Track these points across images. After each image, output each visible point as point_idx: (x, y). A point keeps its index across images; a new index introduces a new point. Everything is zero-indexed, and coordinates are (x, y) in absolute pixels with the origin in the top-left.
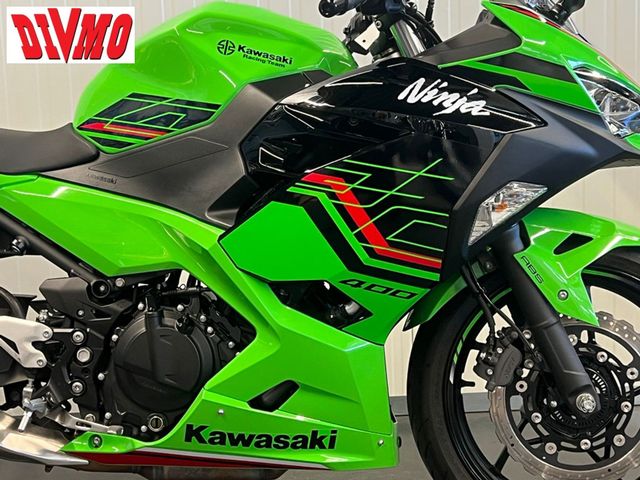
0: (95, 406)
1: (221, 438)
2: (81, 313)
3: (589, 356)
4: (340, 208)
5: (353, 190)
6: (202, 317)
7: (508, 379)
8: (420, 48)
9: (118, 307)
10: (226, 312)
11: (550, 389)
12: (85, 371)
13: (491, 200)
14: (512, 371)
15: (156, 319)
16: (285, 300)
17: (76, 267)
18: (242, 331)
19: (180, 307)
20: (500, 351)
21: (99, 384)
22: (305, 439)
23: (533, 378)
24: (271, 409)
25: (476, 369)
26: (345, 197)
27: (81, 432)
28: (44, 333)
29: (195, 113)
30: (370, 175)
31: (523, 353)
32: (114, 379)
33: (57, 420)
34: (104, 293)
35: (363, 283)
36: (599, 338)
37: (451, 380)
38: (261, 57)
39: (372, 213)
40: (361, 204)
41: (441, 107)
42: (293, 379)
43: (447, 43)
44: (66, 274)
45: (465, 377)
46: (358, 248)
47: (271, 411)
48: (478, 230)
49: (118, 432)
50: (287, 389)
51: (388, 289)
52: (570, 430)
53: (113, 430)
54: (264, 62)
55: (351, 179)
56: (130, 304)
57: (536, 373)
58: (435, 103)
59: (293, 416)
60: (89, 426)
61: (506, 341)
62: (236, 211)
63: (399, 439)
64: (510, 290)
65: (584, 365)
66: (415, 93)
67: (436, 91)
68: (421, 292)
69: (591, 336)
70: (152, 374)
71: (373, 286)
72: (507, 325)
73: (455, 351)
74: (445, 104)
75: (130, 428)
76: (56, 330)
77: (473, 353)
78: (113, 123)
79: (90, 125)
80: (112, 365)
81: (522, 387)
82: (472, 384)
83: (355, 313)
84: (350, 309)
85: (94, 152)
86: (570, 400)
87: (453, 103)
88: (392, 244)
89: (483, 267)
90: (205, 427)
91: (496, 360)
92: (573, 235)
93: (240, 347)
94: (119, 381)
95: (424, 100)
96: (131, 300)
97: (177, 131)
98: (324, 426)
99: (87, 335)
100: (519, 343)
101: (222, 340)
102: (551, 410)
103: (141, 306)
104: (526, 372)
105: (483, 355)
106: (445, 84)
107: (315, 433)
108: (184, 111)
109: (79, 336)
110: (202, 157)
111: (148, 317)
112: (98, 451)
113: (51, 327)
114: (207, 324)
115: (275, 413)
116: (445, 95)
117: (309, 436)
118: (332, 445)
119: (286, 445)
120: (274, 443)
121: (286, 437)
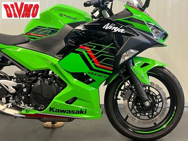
0: (28, 102)
1: (58, 111)
2: (24, 80)
3: (148, 93)
4: (88, 55)
5: (91, 50)
6: (54, 81)
7: (129, 98)
8: (109, 16)
9: (33, 78)
10: (60, 80)
11: (138, 100)
12: (25, 94)
13: (125, 53)
14: (129, 96)
15: (43, 81)
16: (74, 77)
17: (23, 68)
18: (64, 85)
19: (49, 79)
20: (127, 91)
21: (29, 97)
22: (79, 111)
23: (134, 98)
24: (71, 104)
25: (121, 95)
26: (89, 52)
27: (24, 109)
28: (15, 84)
29: (54, 31)
30: (96, 47)
31: (132, 92)
32: (32, 96)
33: (18, 106)
34: (30, 75)
35: (94, 73)
36: (151, 88)
37: (115, 98)
39: (96, 56)
40: (93, 54)
41: (113, 30)
42: (76, 97)
43: (115, 15)
44: (21, 70)
45: (118, 97)
46: (92, 64)
48: (122, 61)
49: (33, 109)
50: (75, 99)
51: (100, 75)
52: (143, 110)
53: (31, 108)
54: (71, 19)
55: (91, 47)
56: (37, 78)
57: (135, 97)
58: (112, 29)
59: (75, 106)
60: (26, 107)
61: (128, 89)
62: (63, 55)
63: (102, 112)
64: (129, 76)
65: (147, 95)
66: (107, 27)
67: (112, 26)
68: (108, 76)
69: (149, 88)
70: (41, 95)
71: (96, 74)
72: (129, 85)
73: (116, 91)
74: (114, 30)
75: (36, 108)
76: (18, 84)
77: (120, 92)
78: (33, 33)
80: (32, 93)
81: (132, 100)
82: (120, 99)
83: (91, 81)
84: (90, 80)
85: (28, 40)
86: (143, 103)
88: (101, 64)
89: (123, 71)
90: (54, 108)
91: (126, 93)
92: (145, 63)
93: (63, 89)
94: (33, 97)
95: (109, 29)
96: (37, 77)
97: (49, 35)
98: (83, 108)
100: (131, 89)
101: (59, 87)
102: (139, 106)
103: (39, 78)
104: (133, 96)
105: (122, 92)
106: (114, 25)
107: (81, 110)
108: (51, 30)
109: (24, 85)
110: (55, 42)
111: (41, 81)
112: (28, 113)
113: (17, 83)
114: (55, 83)
115: (72, 105)
116: (114, 27)
117: (80, 111)
118: (85, 113)
119: (74, 113)
120: (71, 112)
121: (74, 111)
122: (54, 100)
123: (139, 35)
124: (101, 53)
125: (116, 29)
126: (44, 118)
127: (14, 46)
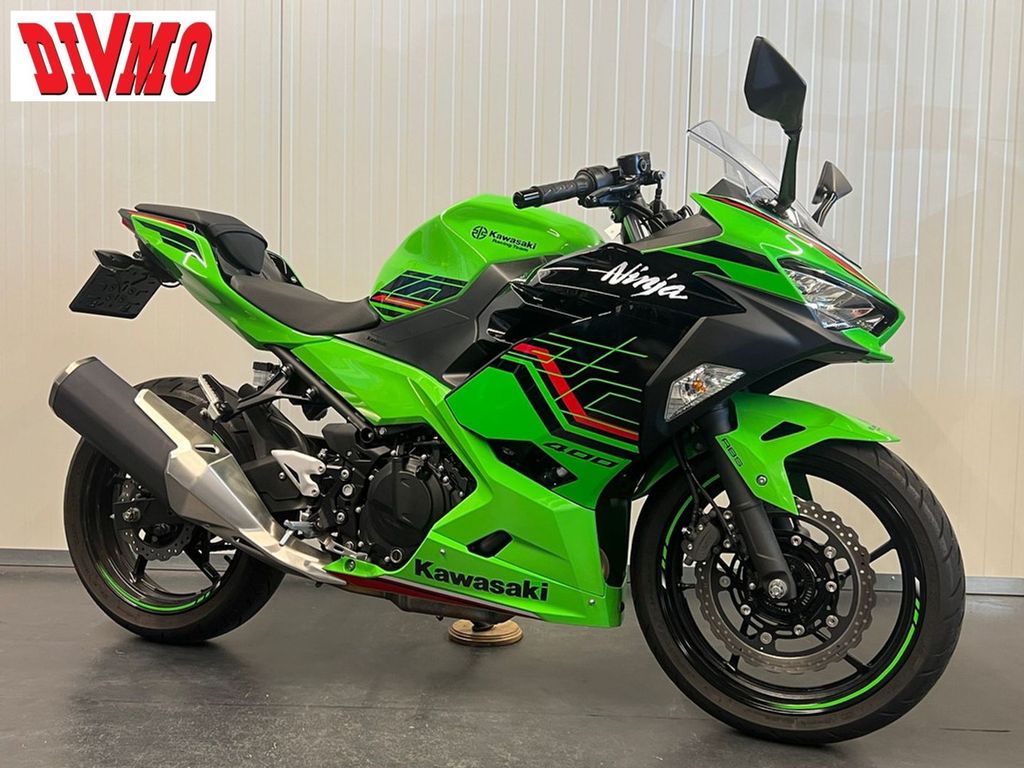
0: (353, 534)
1: (444, 576)
2: (349, 453)
4: (544, 377)
5: (556, 360)
6: (441, 467)
9: (379, 451)
10: (460, 465)
11: (749, 571)
14: (709, 548)
16: (503, 458)
17: (353, 416)
19: (424, 456)
20: (701, 528)
21: (357, 516)
22: (518, 587)
24: (488, 554)
26: (548, 367)
28: (320, 467)
29: (449, 288)
30: (570, 348)
31: (722, 533)
35: (565, 447)
38: (508, 242)
39: (571, 383)
40: (563, 374)
41: (640, 288)
42: (507, 531)
44: (345, 422)
46: (559, 414)
47: (488, 557)
50: (502, 538)
51: (589, 456)
54: (510, 246)
55: (555, 350)
56: (387, 450)
58: (635, 285)
59: (505, 564)
60: (346, 551)
61: (705, 519)
66: (615, 276)
67: (638, 274)
68: (622, 462)
71: (575, 451)
74: (644, 287)
75: (376, 558)
78: (392, 296)
79: (377, 297)
83: (565, 477)
84: (560, 473)
85: (377, 320)
86: (765, 584)
87: (652, 286)
88: (588, 412)
89: (694, 448)
90: (431, 564)
91: (695, 535)
92: (785, 423)
94: (370, 515)
95: (625, 282)
96: (388, 447)
97: (434, 303)
98: (537, 578)
99: (351, 472)
100: (718, 522)
101: (454, 488)
103: (393, 452)
105: (684, 530)
106: (646, 268)
107: (527, 583)
108: (441, 286)
112: (352, 573)
113: (326, 464)
114: (444, 473)
115: (491, 559)
116: (646, 278)
117: (522, 585)
118: (544, 597)
119: (501, 591)
120: (490, 586)
121: (502, 583)
122: (431, 535)
123: (745, 311)
124: (591, 372)
125: (651, 286)
126: (406, 598)
127: (330, 338)
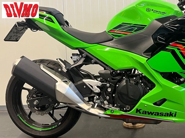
0: (112, 103)
4: (181, 53)
6: (140, 81)
9: (118, 78)
10: (147, 79)
12: (110, 94)
15: (128, 81)
18: (151, 85)
19: (134, 78)
21: (113, 97)
26: (182, 50)
27: (108, 109)
28: (100, 84)
32: (117, 96)
33: (102, 106)
34: (114, 74)
47: (159, 106)
49: (119, 109)
50: (164, 101)
56: (121, 77)
59: (164, 108)
62: (151, 53)
70: (127, 95)
76: (102, 83)
79: (111, 31)
80: (117, 93)
85: (112, 38)
90: (141, 110)
97: (135, 32)
98: (173, 111)
101: (146, 87)
103: (124, 78)
107: (171, 112)
108: (137, 27)
109: (108, 85)
110: (141, 39)
112: (113, 114)
117: (169, 113)
120: (159, 114)
121: (163, 113)
122: (141, 101)
